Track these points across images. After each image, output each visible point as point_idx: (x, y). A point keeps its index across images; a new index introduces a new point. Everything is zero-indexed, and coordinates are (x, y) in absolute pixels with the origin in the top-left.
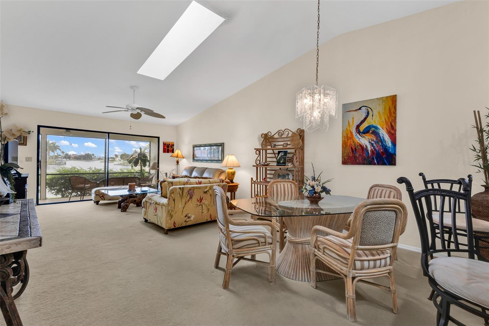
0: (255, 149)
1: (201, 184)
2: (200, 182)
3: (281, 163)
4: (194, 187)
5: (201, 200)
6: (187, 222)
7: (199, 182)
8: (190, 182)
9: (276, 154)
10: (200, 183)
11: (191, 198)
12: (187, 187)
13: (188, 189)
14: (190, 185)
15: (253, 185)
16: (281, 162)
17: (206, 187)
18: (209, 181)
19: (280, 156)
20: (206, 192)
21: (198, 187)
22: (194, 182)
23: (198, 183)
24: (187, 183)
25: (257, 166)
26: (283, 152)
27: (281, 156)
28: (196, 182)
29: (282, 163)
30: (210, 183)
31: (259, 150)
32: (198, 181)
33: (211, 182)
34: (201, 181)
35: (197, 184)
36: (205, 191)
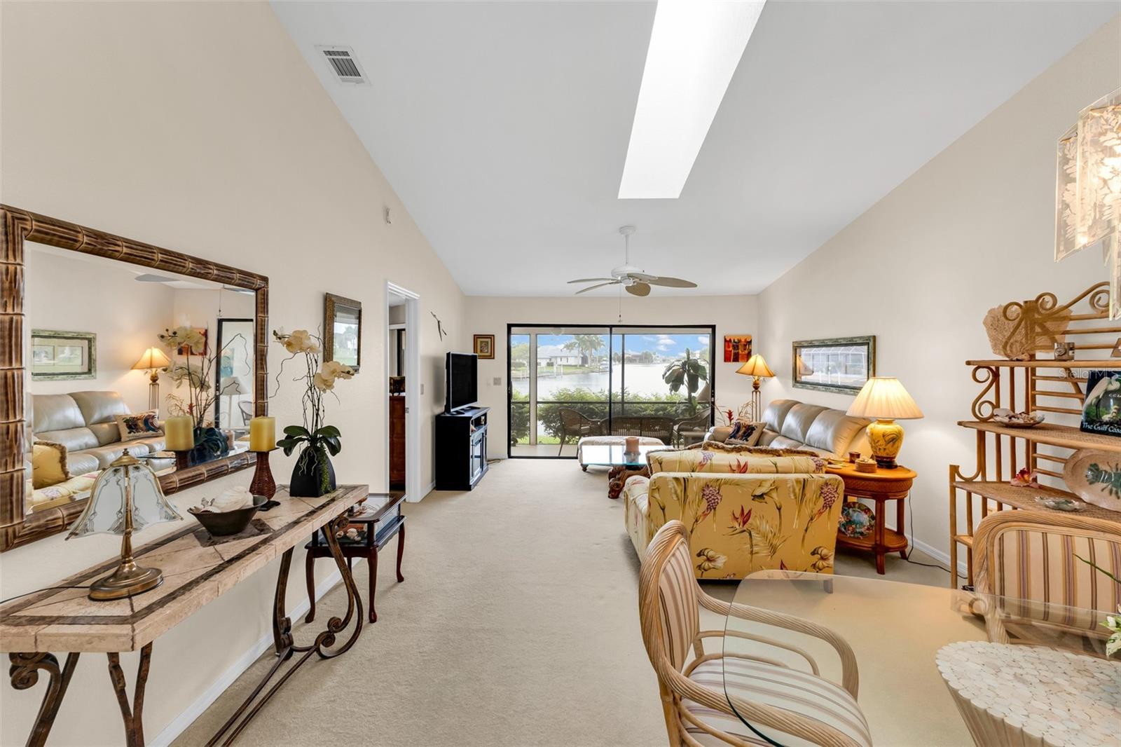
0: (968, 363)
1: (744, 472)
2: (742, 464)
3: (1106, 423)
4: (718, 480)
5: (745, 517)
6: (706, 570)
7: (739, 465)
8: (711, 464)
9: (1082, 380)
10: (743, 469)
11: (712, 507)
12: (698, 479)
13: (702, 484)
14: (711, 471)
15: (961, 495)
16: (1106, 418)
17: (761, 483)
18: (775, 465)
19: (1099, 390)
20: (761, 496)
21: (733, 480)
22: (724, 466)
23: (734, 468)
24: (701, 466)
25: (983, 427)
26: (1117, 376)
27: (1107, 393)
28: (730, 466)
29: (1111, 423)
30: (777, 472)
31: (993, 368)
32: (736, 463)
33: (780, 469)
34: (746, 465)
35: (733, 471)
36: (758, 492)
